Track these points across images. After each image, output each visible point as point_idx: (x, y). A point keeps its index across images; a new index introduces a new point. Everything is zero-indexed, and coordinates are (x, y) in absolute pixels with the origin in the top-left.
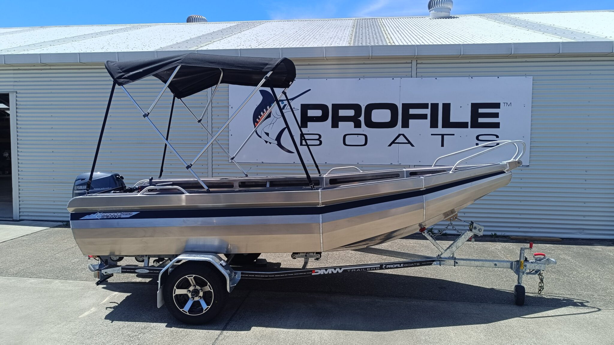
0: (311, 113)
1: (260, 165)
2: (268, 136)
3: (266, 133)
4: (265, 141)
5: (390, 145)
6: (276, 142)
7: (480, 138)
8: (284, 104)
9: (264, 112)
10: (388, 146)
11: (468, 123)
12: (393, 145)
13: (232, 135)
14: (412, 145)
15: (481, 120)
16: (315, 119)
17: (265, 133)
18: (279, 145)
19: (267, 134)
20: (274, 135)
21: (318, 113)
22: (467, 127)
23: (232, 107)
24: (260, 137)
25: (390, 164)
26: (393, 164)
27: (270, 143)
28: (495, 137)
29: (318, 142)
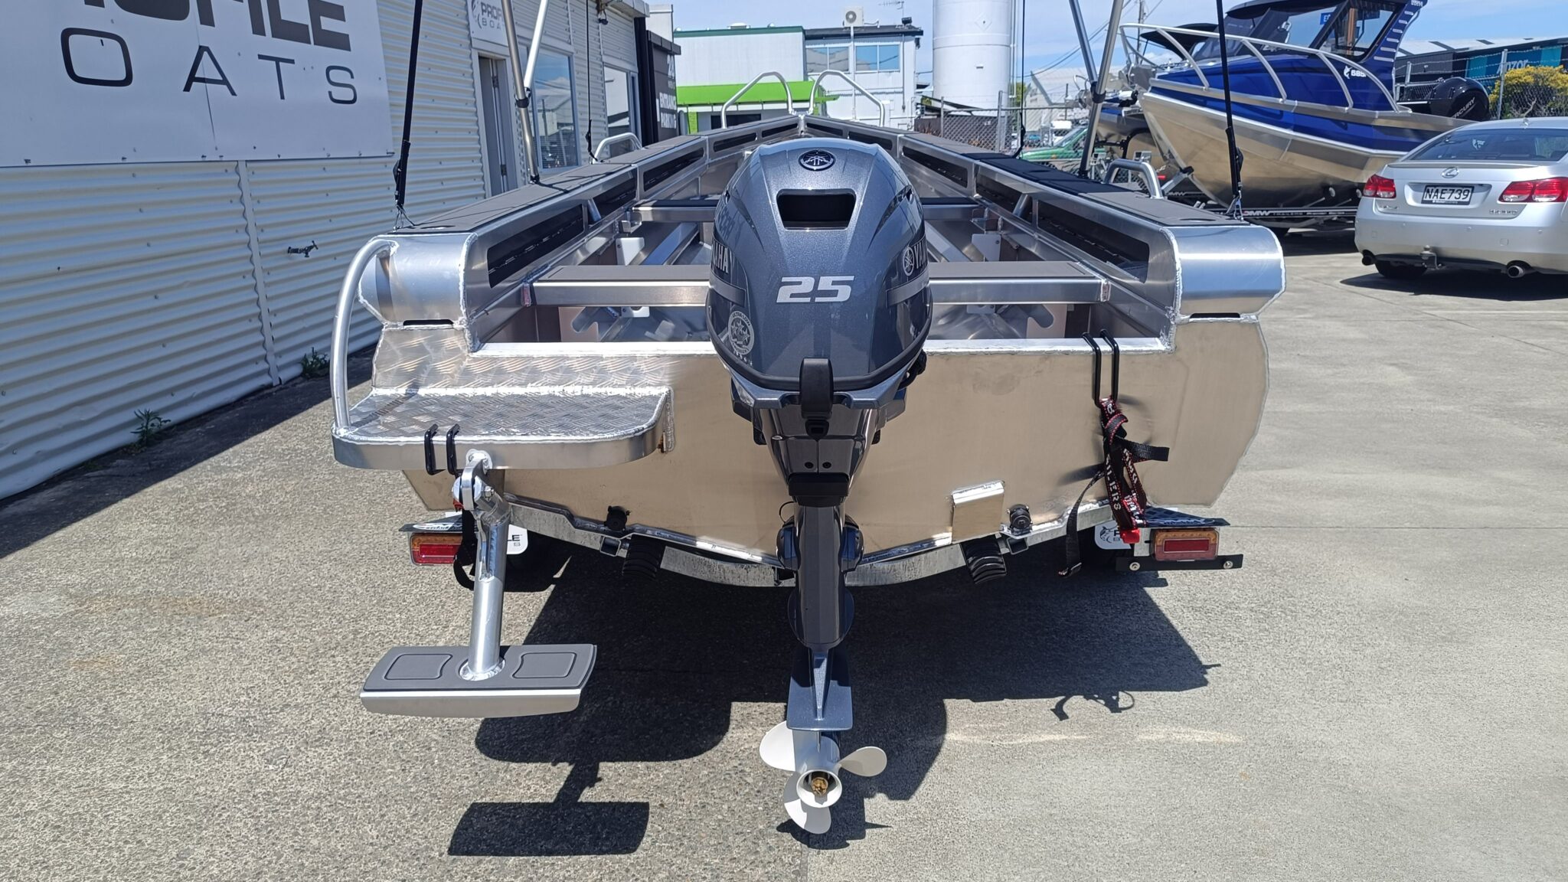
5: (186, 88)
7: (333, 76)
10: (184, 90)
11: (307, 26)
12: (194, 84)
14: (233, 93)
15: (326, 24)
22: (309, 42)
25: (200, 159)
26: (207, 159)
28: (349, 75)
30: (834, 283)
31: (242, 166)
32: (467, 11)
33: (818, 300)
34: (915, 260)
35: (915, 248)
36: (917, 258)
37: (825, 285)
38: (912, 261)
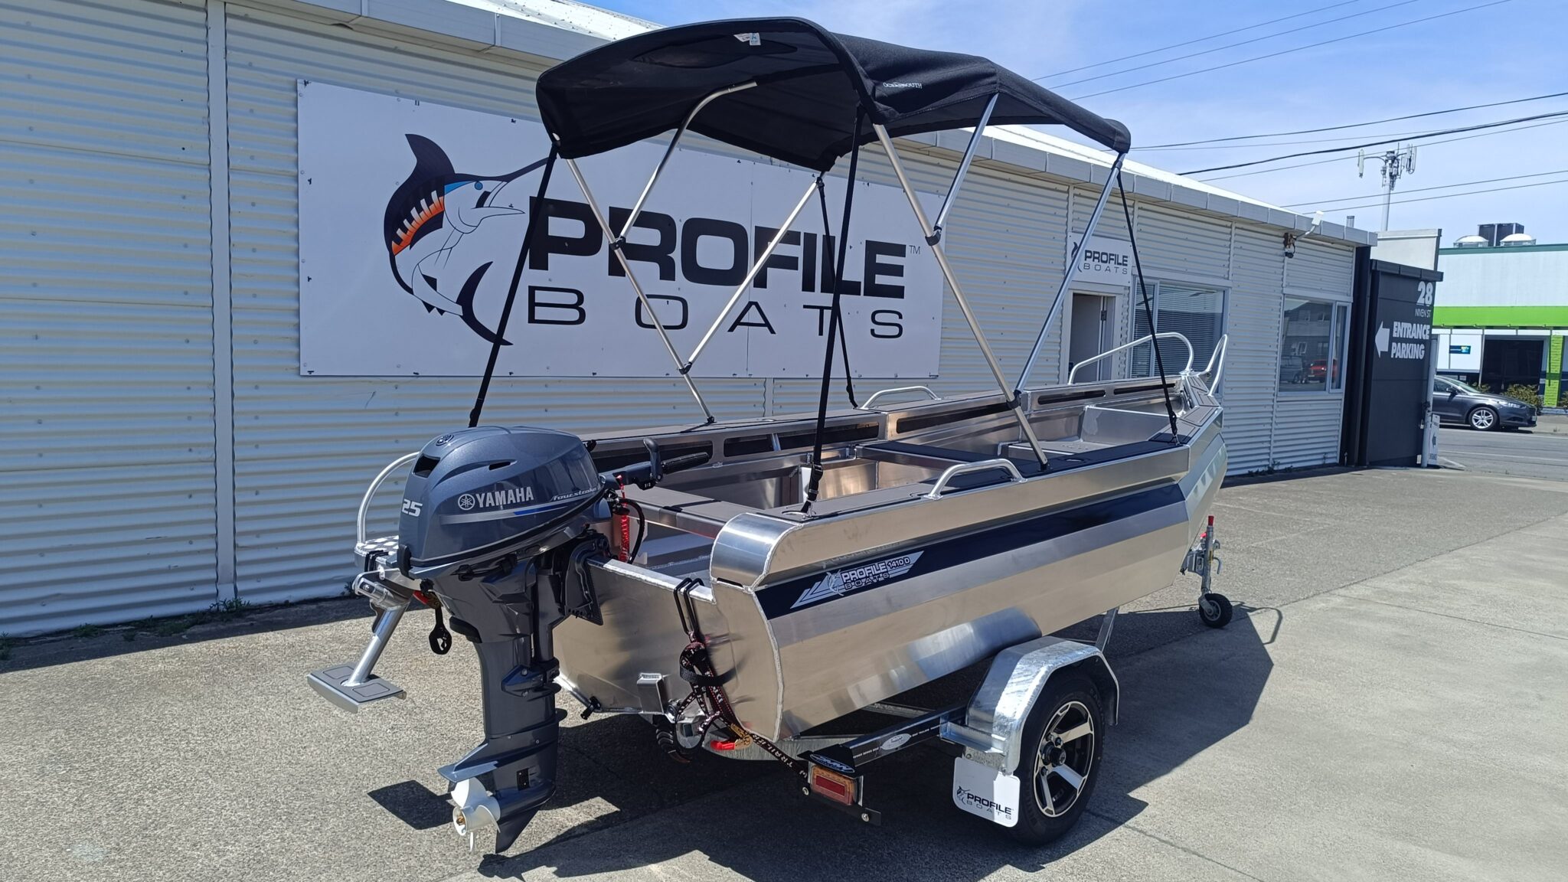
0: (560, 227)
1: (409, 382)
2: (435, 288)
3: (426, 278)
4: (424, 302)
5: (732, 329)
6: (459, 309)
7: (878, 318)
8: (482, 192)
9: (423, 210)
10: (729, 331)
11: (860, 283)
12: (738, 327)
13: (309, 279)
14: (772, 332)
15: (881, 280)
16: (567, 245)
17: (424, 276)
18: (469, 317)
19: (432, 282)
20: (452, 287)
21: (575, 229)
22: (859, 294)
23: (310, 181)
24: (410, 291)
25: (732, 376)
26: (737, 376)
27: (441, 312)
28: (898, 316)
29: (574, 315)
30: (416, 506)
31: (769, 383)
32: (1065, 258)
33: (410, 513)
34: (477, 503)
35: (478, 495)
36: (481, 501)
37: (413, 507)
38: (472, 502)
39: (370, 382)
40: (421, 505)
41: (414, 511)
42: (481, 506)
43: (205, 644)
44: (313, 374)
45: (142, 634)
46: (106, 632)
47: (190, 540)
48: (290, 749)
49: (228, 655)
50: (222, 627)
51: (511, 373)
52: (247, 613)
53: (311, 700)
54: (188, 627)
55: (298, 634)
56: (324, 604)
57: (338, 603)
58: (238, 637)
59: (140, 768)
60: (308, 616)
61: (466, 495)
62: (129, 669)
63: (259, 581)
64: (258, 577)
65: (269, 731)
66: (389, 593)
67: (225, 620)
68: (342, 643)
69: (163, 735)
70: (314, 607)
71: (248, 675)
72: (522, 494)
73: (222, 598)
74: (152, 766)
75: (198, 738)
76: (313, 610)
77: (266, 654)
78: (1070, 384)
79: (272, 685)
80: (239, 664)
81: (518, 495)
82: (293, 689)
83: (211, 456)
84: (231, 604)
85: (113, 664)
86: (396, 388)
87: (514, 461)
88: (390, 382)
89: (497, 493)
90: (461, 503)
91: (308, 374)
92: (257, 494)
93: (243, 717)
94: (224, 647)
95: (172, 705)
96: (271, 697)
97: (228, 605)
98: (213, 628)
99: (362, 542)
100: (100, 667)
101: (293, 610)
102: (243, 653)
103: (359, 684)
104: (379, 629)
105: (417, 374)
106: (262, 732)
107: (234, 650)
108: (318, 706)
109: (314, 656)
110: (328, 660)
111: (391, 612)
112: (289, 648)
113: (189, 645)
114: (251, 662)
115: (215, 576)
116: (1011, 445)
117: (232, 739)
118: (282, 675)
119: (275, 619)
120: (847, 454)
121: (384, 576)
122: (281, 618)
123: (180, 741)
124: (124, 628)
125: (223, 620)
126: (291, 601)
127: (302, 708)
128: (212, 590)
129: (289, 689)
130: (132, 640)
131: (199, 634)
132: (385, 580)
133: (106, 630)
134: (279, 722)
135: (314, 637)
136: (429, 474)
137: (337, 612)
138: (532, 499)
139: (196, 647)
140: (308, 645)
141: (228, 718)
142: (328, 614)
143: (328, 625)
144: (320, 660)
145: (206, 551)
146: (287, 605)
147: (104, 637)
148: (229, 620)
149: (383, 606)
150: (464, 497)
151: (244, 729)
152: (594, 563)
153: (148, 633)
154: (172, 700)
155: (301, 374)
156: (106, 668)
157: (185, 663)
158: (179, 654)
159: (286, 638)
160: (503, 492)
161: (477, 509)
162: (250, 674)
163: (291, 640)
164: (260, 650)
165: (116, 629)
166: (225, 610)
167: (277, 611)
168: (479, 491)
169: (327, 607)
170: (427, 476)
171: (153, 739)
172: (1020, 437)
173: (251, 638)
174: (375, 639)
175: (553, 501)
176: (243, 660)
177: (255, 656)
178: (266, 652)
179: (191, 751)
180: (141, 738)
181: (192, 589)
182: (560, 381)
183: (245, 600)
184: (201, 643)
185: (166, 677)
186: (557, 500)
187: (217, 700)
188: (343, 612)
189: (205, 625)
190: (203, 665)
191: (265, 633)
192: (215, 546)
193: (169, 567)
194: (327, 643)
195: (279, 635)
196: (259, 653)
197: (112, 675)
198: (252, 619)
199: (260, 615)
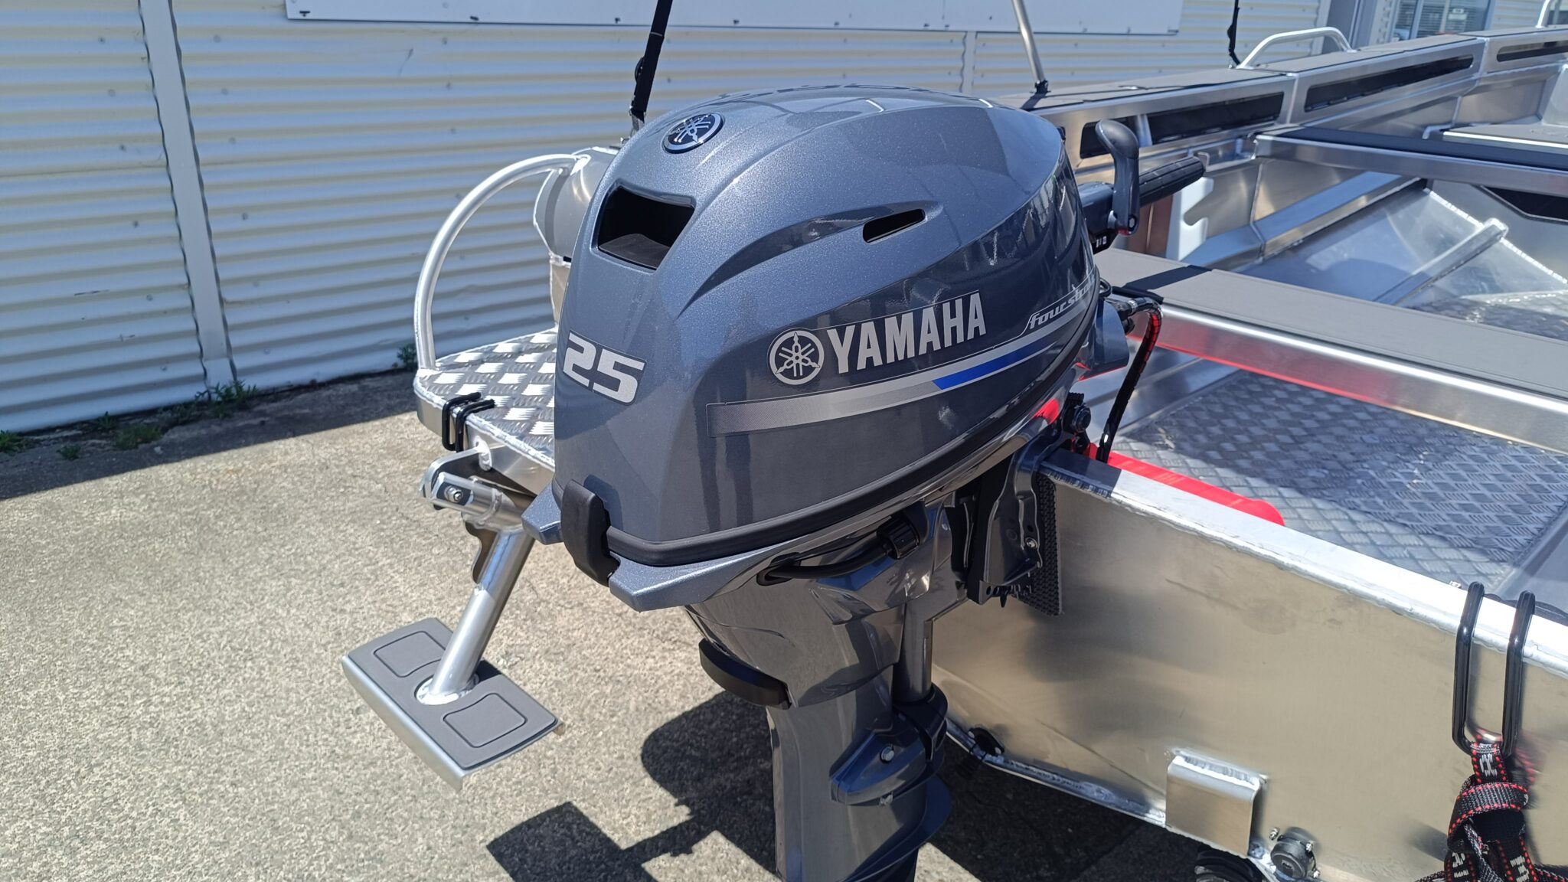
1: (463, 33)
26: (930, 28)
30: (618, 367)
31: (971, 38)
33: (597, 387)
34: (832, 357)
35: (833, 334)
36: (842, 352)
37: (606, 366)
38: (815, 357)
39: (403, 31)
40: (639, 366)
41: (614, 384)
42: (843, 367)
43: (188, 464)
44: (308, 16)
45: (93, 445)
46: (38, 442)
47: (149, 294)
48: (331, 717)
49: (224, 487)
50: (216, 429)
51: (617, 20)
52: (255, 402)
53: (362, 588)
54: (165, 430)
55: (333, 441)
56: (368, 383)
57: (390, 380)
58: (242, 450)
59: (54, 775)
60: (347, 404)
61: (795, 335)
62: (64, 519)
63: (267, 353)
64: (266, 346)
65: (293, 667)
66: (505, 498)
67: (221, 416)
68: (402, 459)
69: (103, 682)
70: (354, 387)
71: (255, 532)
72: (959, 322)
73: (213, 383)
74: (75, 769)
75: (167, 689)
76: (354, 394)
77: (285, 484)
78: (1539, 26)
79: (295, 554)
80: (242, 504)
81: (948, 323)
82: (329, 562)
83: (159, 158)
84: (228, 391)
85: (39, 509)
86: (445, 42)
87: (932, 204)
88: (435, 32)
89: (890, 323)
90: (780, 362)
91: (301, 16)
92: (245, 217)
93: (247, 633)
94: (217, 471)
95: (126, 605)
96: (294, 581)
97: (223, 391)
98: (204, 432)
99: (429, 366)
100: (17, 515)
101: (325, 393)
102: (248, 483)
103: (454, 697)
104: (487, 575)
105: (476, 19)
106: (280, 669)
107: (234, 477)
108: (374, 602)
109: (361, 487)
110: (383, 494)
111: (511, 536)
112: (321, 470)
113: (163, 467)
114: (261, 502)
115: (197, 348)
116: (1447, 130)
117: (226, 692)
118: (312, 531)
119: (298, 411)
120: (1238, 151)
121: (489, 462)
122: (306, 411)
123: (134, 697)
124: (66, 433)
125: (217, 416)
126: (320, 379)
127: (348, 608)
128: (196, 369)
129: (324, 562)
130: (75, 457)
131: (182, 444)
132: (492, 470)
133: (36, 438)
134: (310, 645)
135: (357, 447)
136: (662, 255)
137: (389, 397)
138: (983, 331)
139: (174, 472)
140: (350, 463)
141: (221, 634)
142: (376, 401)
143: (377, 423)
144: (371, 494)
145: (176, 311)
146: (313, 386)
147: (32, 451)
148: (227, 416)
149: (492, 526)
150: (789, 343)
151: (249, 664)
152: (1063, 476)
153: (103, 442)
154: (128, 593)
155: (290, 16)
156: (26, 519)
157: (154, 505)
158: (146, 487)
159: (316, 451)
160: (908, 318)
161: (829, 379)
162: (260, 529)
163: (322, 454)
164: (275, 476)
165: (52, 436)
166: (220, 399)
167: (300, 397)
168: (838, 319)
169: (374, 388)
170: (653, 261)
171: (86, 693)
172: (1454, 118)
173: (261, 451)
174: (481, 596)
175: (1029, 331)
176: (248, 498)
177: (267, 488)
178: (285, 480)
179: (151, 724)
180: (65, 690)
181: (165, 369)
182: (687, 34)
183: (249, 383)
184: (183, 462)
185: (121, 537)
186: (1037, 327)
187: (204, 592)
188: (398, 397)
189: (191, 426)
190: (184, 510)
191: (282, 442)
192: (189, 303)
193: (121, 337)
194: (379, 460)
195: (304, 445)
196: (273, 482)
197: (34, 533)
198: (263, 413)
199: (275, 405)
